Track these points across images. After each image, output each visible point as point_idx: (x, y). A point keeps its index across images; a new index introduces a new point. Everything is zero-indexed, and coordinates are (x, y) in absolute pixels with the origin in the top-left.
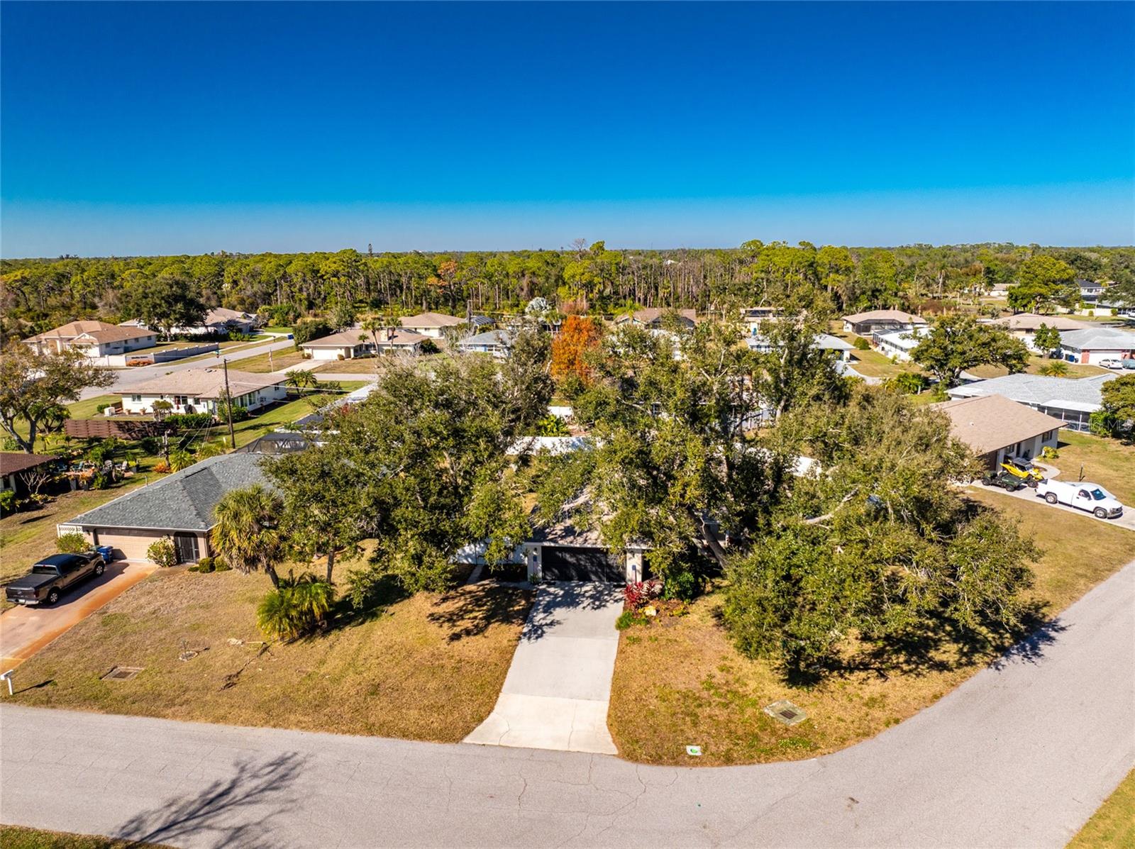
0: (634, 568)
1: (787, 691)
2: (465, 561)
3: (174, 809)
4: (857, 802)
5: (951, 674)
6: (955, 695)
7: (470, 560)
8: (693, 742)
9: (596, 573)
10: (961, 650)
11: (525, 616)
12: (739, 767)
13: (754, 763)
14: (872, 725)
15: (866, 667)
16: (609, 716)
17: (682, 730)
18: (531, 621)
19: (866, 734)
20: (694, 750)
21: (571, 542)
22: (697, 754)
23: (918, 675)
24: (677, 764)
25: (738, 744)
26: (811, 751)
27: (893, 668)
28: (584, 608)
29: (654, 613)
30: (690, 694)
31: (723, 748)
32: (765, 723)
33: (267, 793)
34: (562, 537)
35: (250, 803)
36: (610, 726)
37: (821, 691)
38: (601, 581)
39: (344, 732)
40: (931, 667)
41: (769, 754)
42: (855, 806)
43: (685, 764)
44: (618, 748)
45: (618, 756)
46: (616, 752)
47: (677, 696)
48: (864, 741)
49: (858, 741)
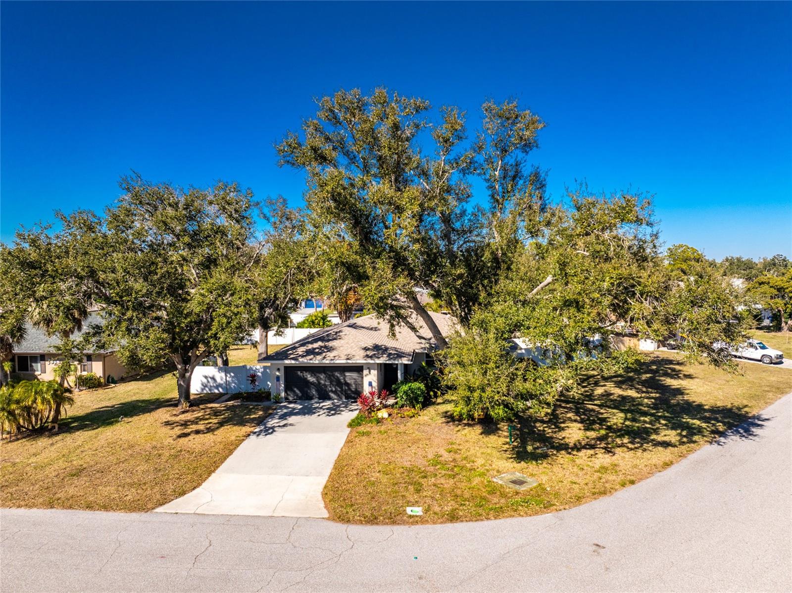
0: (370, 384)
1: (515, 465)
2: (216, 391)
4: (604, 548)
5: (676, 449)
6: (684, 462)
7: (221, 390)
8: (416, 503)
9: (335, 392)
10: (680, 434)
11: (260, 421)
12: (464, 524)
13: (482, 520)
14: (607, 485)
15: (592, 447)
16: (326, 487)
17: (403, 496)
18: (265, 424)
19: (604, 493)
20: (418, 511)
21: (311, 359)
22: (418, 514)
23: (645, 450)
24: (394, 523)
25: (464, 505)
26: (545, 508)
27: (619, 447)
28: (319, 415)
29: (386, 415)
30: (415, 469)
31: (448, 508)
32: (493, 490)
34: (303, 356)
36: (324, 494)
37: (550, 464)
38: (340, 398)
40: (655, 445)
41: (499, 513)
42: (601, 551)
43: (404, 523)
44: (329, 512)
45: (328, 519)
46: (326, 515)
47: (401, 470)
48: (601, 498)
49: (595, 499)
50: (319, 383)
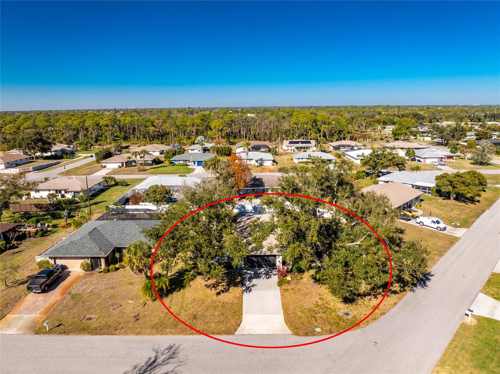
1: (344, 305)
3: (137, 369)
5: (399, 295)
6: (401, 302)
8: (317, 327)
9: (265, 265)
10: (400, 286)
11: (242, 283)
14: (376, 315)
15: (369, 294)
16: (285, 320)
17: (312, 323)
18: (245, 285)
19: (375, 319)
21: (256, 253)
22: (320, 331)
23: (388, 296)
24: (314, 335)
25: (333, 326)
26: (358, 327)
27: (379, 294)
28: (263, 278)
29: (290, 279)
30: (311, 309)
31: (328, 328)
32: (340, 318)
33: (170, 360)
34: (252, 251)
35: (165, 364)
36: (286, 323)
37: (356, 304)
38: (267, 267)
39: (189, 335)
40: (391, 293)
41: (344, 330)
42: (377, 344)
43: (316, 335)
44: (292, 331)
45: (293, 334)
46: (291, 333)
47: (307, 310)
48: (375, 322)
49: (373, 322)
50: (258, 261)
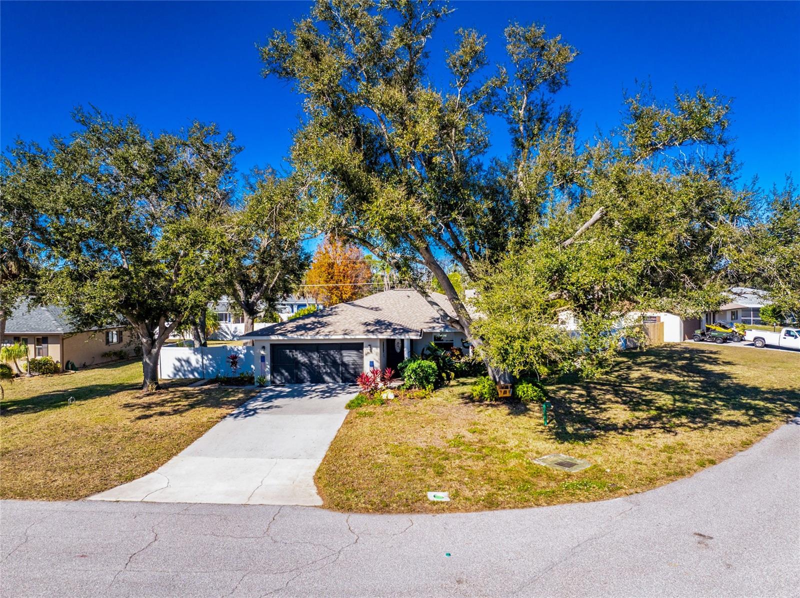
0: (372, 364)
2: (191, 376)
5: (749, 428)
6: (767, 441)
7: (196, 375)
8: (439, 488)
9: (330, 375)
10: (746, 414)
11: (240, 404)
12: (508, 511)
13: (531, 507)
14: (682, 465)
15: (647, 427)
16: (319, 471)
17: (421, 480)
18: (245, 406)
19: (682, 474)
20: (443, 496)
22: (443, 500)
24: (412, 511)
25: (503, 489)
26: (611, 491)
27: (679, 426)
29: (391, 396)
30: (433, 450)
31: (483, 493)
32: (537, 473)
34: (292, 332)
36: (317, 479)
37: (601, 444)
38: (335, 381)
40: (722, 424)
41: (552, 498)
43: (426, 511)
44: (323, 500)
45: (322, 507)
46: (319, 502)
47: (415, 451)
48: (679, 480)
49: (672, 480)
50: (312, 364)
